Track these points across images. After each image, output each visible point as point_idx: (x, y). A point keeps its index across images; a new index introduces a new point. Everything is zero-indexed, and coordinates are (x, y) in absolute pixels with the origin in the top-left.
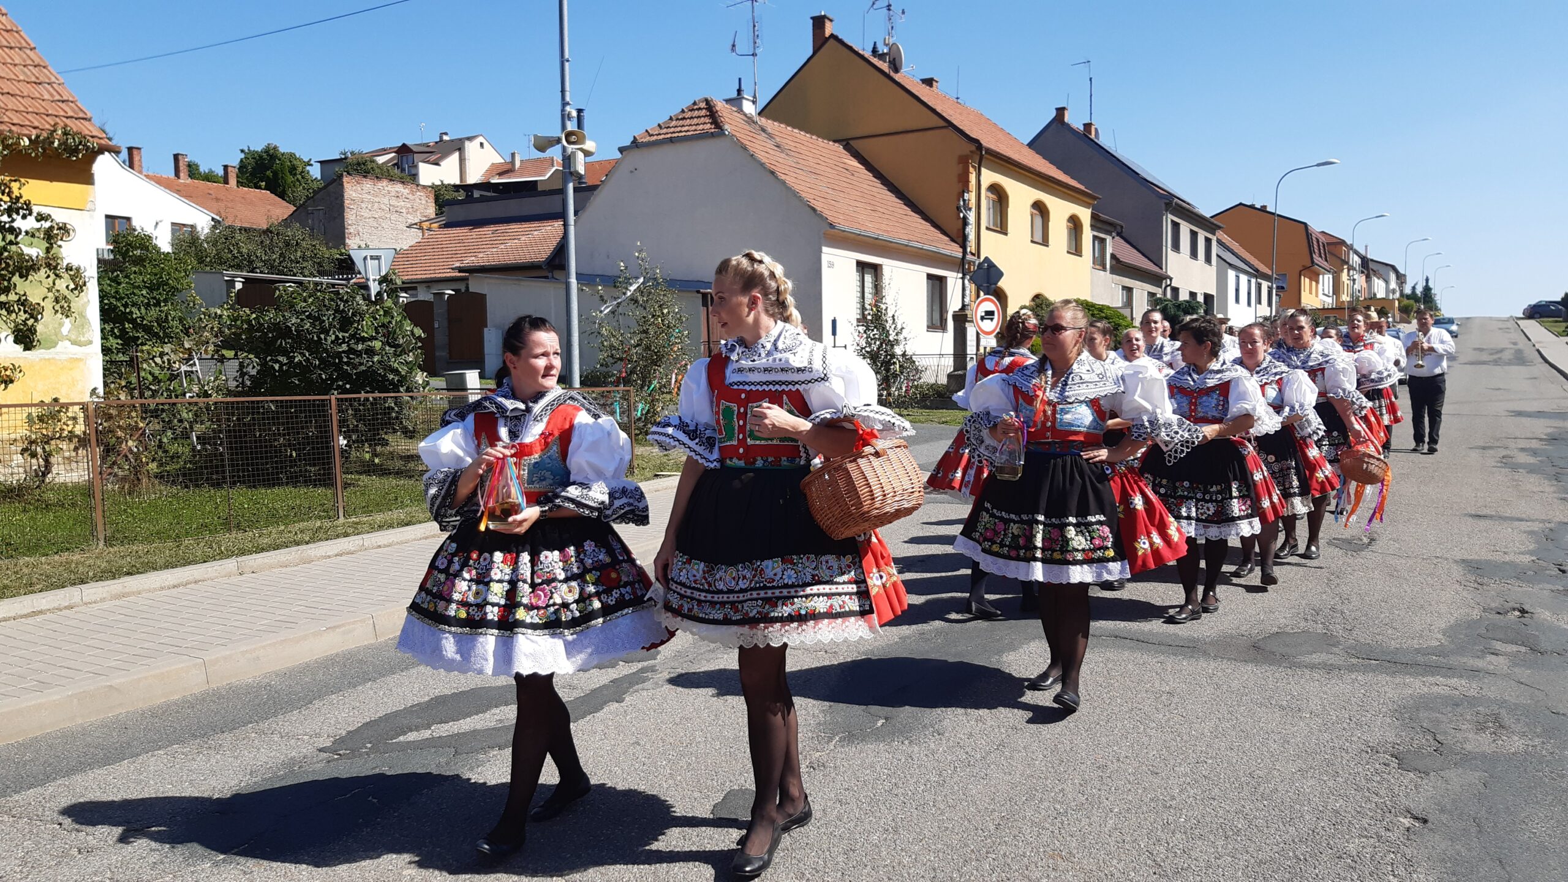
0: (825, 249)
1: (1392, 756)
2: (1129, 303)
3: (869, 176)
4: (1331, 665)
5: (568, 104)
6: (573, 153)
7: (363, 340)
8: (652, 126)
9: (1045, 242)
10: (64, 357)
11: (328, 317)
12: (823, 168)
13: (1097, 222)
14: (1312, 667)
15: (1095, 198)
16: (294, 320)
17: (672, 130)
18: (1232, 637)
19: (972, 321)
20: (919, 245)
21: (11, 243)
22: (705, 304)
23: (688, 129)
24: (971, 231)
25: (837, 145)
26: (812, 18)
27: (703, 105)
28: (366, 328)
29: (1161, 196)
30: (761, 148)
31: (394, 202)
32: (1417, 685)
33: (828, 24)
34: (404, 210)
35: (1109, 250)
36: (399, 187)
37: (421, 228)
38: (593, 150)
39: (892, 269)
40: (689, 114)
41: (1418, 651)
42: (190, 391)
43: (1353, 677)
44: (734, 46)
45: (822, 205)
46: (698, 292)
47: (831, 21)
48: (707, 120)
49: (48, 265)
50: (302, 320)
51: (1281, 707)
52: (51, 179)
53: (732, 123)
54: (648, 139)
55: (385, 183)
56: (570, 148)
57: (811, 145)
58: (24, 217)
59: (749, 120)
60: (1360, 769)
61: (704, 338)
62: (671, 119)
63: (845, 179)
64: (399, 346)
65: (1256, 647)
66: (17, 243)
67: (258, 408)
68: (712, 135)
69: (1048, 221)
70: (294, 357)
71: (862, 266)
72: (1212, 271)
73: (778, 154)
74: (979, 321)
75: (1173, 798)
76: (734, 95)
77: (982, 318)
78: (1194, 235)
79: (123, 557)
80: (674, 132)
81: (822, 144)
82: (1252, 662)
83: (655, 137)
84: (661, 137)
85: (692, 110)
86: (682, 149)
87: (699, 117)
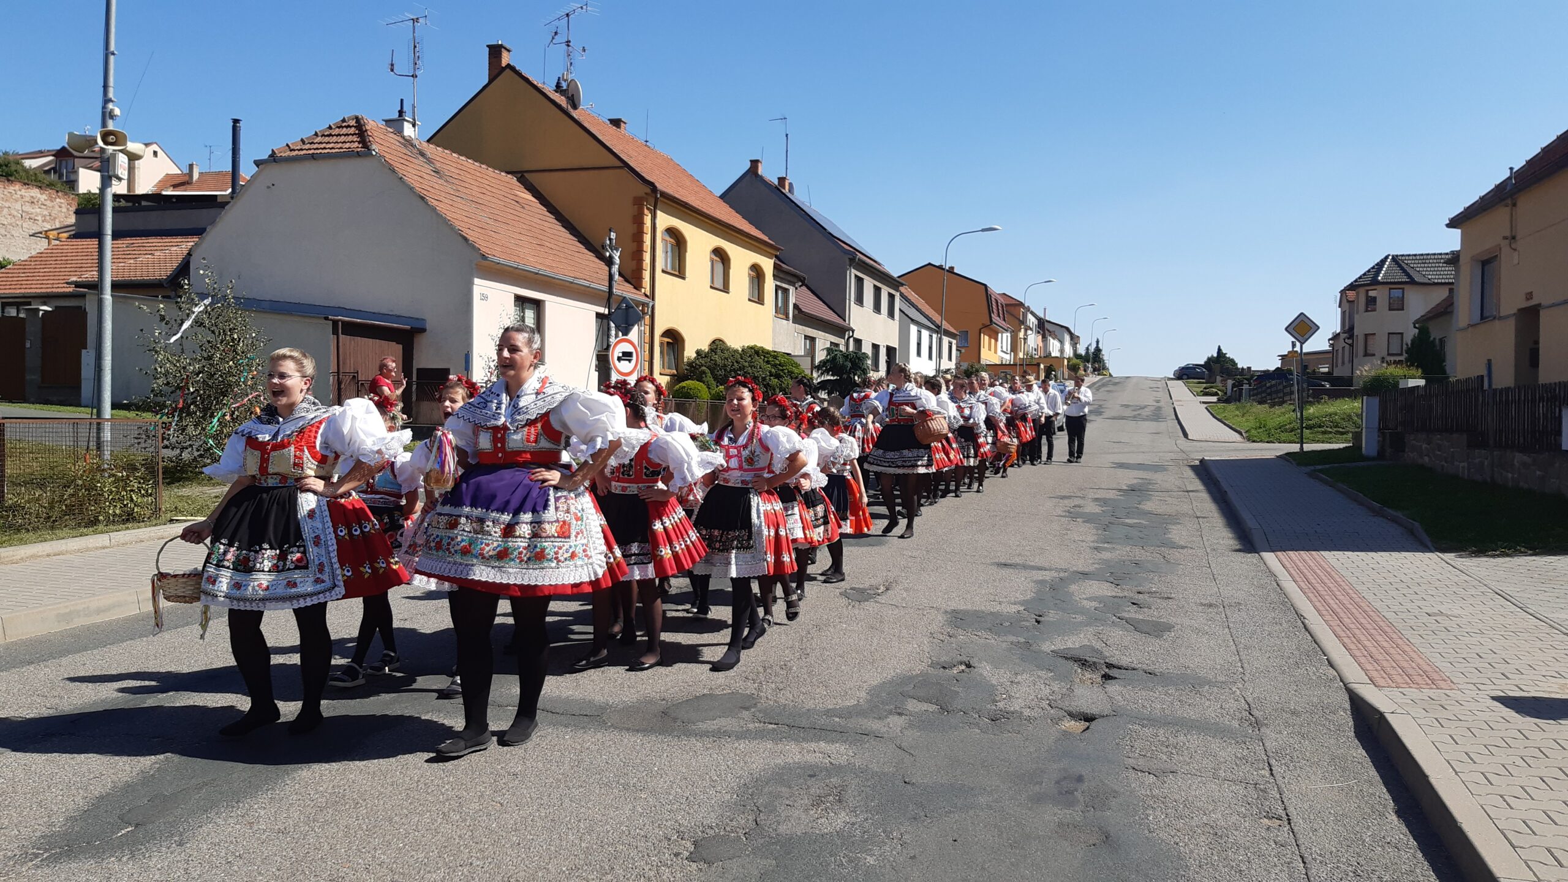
0: (477, 281)
1: (693, 843)
2: (811, 352)
3: (543, 210)
4: (725, 731)
5: (111, 100)
6: (114, 155)
8: (294, 139)
9: (725, 289)
12: (488, 198)
13: (779, 273)
15: (778, 249)
17: (315, 146)
20: (586, 283)
22: (335, 332)
23: (334, 146)
24: (646, 275)
25: (509, 176)
26: (488, 46)
27: (353, 123)
29: (846, 252)
30: (415, 174)
31: (28, 208)
33: (505, 54)
34: (39, 218)
35: (792, 300)
36: (35, 192)
37: (47, 237)
39: (556, 307)
40: (337, 131)
44: (392, 65)
45: (477, 235)
46: (326, 319)
47: (509, 51)
48: (355, 138)
53: (382, 142)
54: (288, 153)
55: (17, 186)
57: (478, 174)
59: (408, 142)
61: (333, 368)
62: (316, 134)
63: (512, 211)
65: (665, 713)
68: (359, 154)
69: (729, 268)
71: (520, 301)
72: (894, 325)
73: (435, 179)
74: (616, 362)
76: (396, 116)
77: (619, 359)
78: (877, 290)
80: (317, 149)
81: (492, 174)
82: (644, 731)
83: (297, 152)
84: (302, 153)
85: (342, 127)
86: (325, 167)
87: (347, 135)
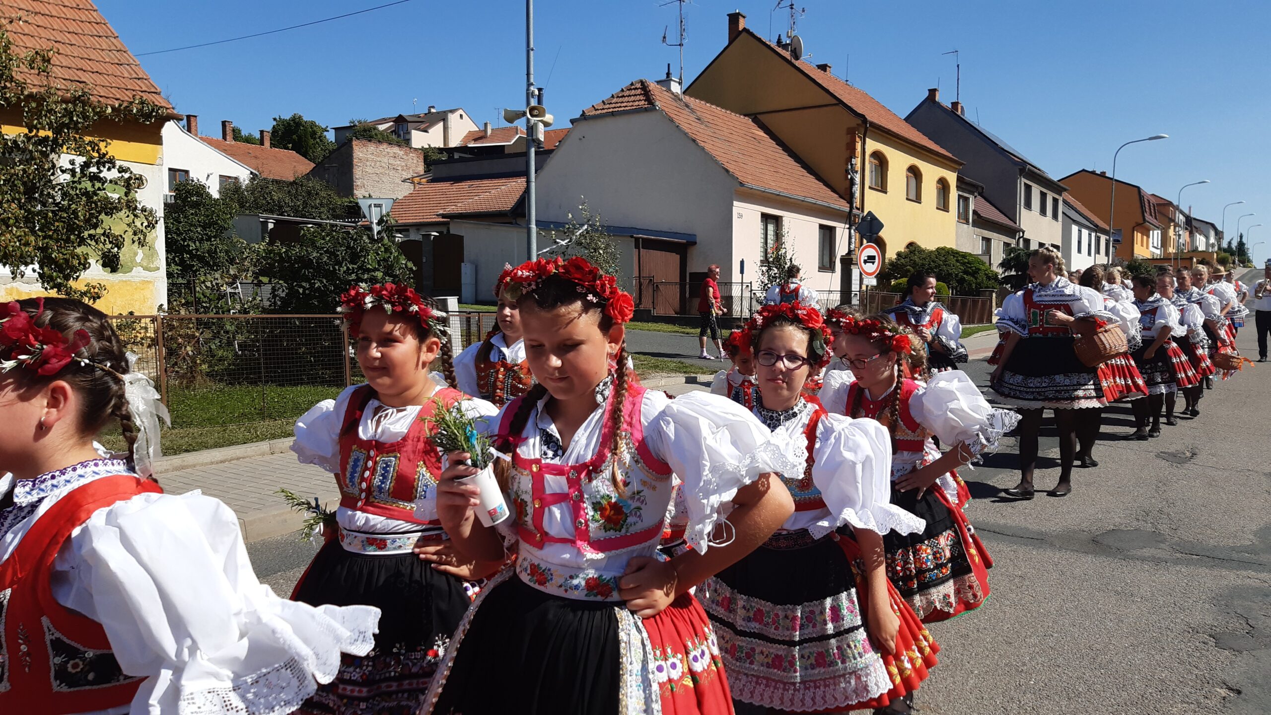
0: (735, 203)
1: (1210, 636)
2: (988, 251)
3: (773, 143)
4: (1159, 558)
5: (532, 84)
6: (536, 124)
7: (369, 270)
8: (597, 102)
9: (918, 200)
10: (137, 280)
11: (341, 252)
12: (735, 137)
13: (962, 184)
14: (1143, 559)
15: (961, 164)
16: (315, 254)
17: (613, 105)
18: (1075, 532)
19: (857, 264)
20: (813, 201)
21: (99, 189)
22: (637, 247)
23: (627, 104)
24: (857, 189)
25: (746, 118)
27: (639, 86)
28: (371, 260)
29: (1016, 163)
30: (686, 121)
31: (392, 161)
32: (1232, 578)
33: (741, 20)
34: (399, 168)
35: (972, 207)
36: (396, 150)
37: (413, 183)
38: (551, 121)
39: (792, 222)
40: (627, 93)
41: (1233, 549)
42: (234, 308)
43: (1178, 569)
44: (664, 37)
45: (733, 167)
46: (632, 237)
47: (744, 17)
48: (642, 98)
49: (128, 207)
50: (321, 254)
51: (1117, 593)
52: (129, 139)
53: (662, 100)
54: (594, 113)
55: (385, 146)
56: (533, 120)
57: (725, 118)
58: (109, 169)
59: (676, 97)
60: (1183, 646)
61: (636, 274)
62: (613, 96)
63: (753, 146)
64: (396, 276)
65: (1095, 541)
66: (104, 189)
67: (287, 323)
68: (646, 110)
69: (921, 182)
70: (315, 283)
71: (766, 218)
72: (1058, 226)
73: (698, 125)
74: (863, 264)
75: (1024, 664)
76: (664, 77)
77: (865, 262)
78: (1043, 196)
79: (182, 438)
80: (615, 107)
81: (735, 118)
82: (1091, 553)
83: (600, 112)
84: (604, 111)
85: (630, 89)
86: (621, 121)
87: (636, 95)
